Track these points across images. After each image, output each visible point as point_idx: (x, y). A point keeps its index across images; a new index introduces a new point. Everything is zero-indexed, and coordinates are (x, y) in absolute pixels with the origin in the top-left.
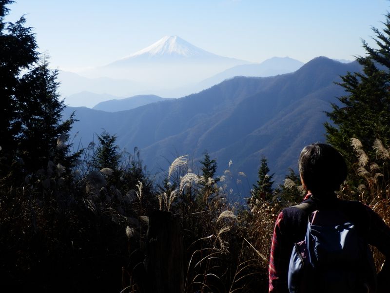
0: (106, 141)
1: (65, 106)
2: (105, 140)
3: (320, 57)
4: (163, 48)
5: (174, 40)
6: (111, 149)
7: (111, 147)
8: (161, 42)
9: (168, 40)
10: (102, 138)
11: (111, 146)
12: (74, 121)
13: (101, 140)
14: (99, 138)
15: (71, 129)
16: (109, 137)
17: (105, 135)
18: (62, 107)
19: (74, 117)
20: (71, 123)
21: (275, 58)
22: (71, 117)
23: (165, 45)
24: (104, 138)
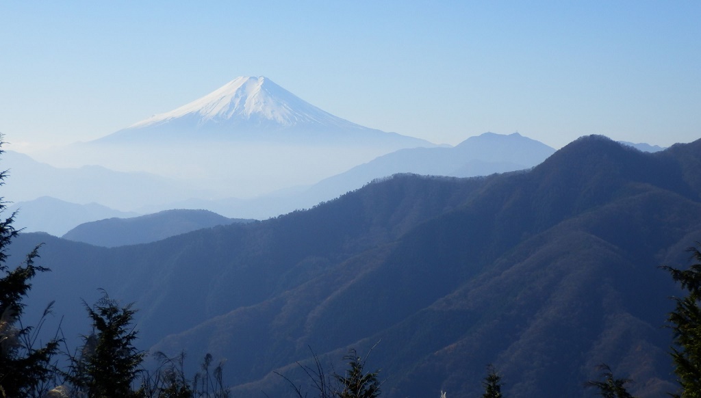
0: (107, 321)
1: (15, 233)
2: (105, 318)
3: (592, 136)
4: (232, 104)
5: (256, 88)
6: (119, 341)
7: (121, 336)
8: (228, 89)
9: (244, 87)
10: (98, 312)
11: (121, 332)
12: (36, 271)
13: (95, 317)
14: (92, 313)
15: (28, 291)
16: (115, 311)
17: (108, 307)
18: (6, 235)
19: (37, 262)
20: (29, 276)
21: (489, 136)
22: (30, 261)
23: (236, 96)
24: (104, 312)
